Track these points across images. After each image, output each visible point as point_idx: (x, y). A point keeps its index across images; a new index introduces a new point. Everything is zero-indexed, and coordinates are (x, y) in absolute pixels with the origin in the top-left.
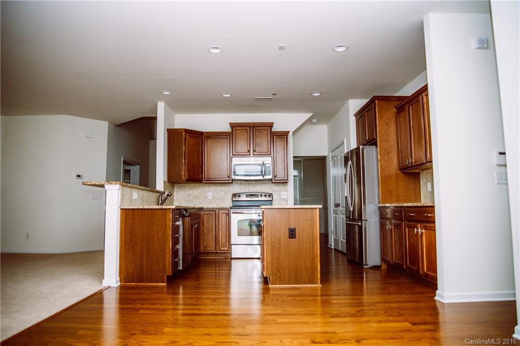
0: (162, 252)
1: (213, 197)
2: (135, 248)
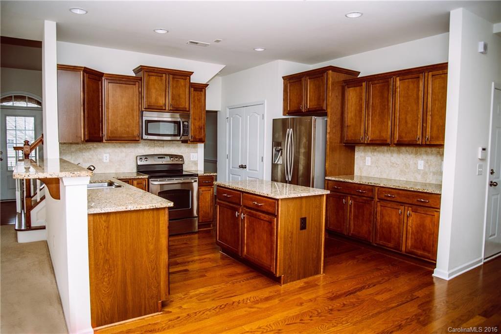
0: (154, 271)
1: (110, 161)
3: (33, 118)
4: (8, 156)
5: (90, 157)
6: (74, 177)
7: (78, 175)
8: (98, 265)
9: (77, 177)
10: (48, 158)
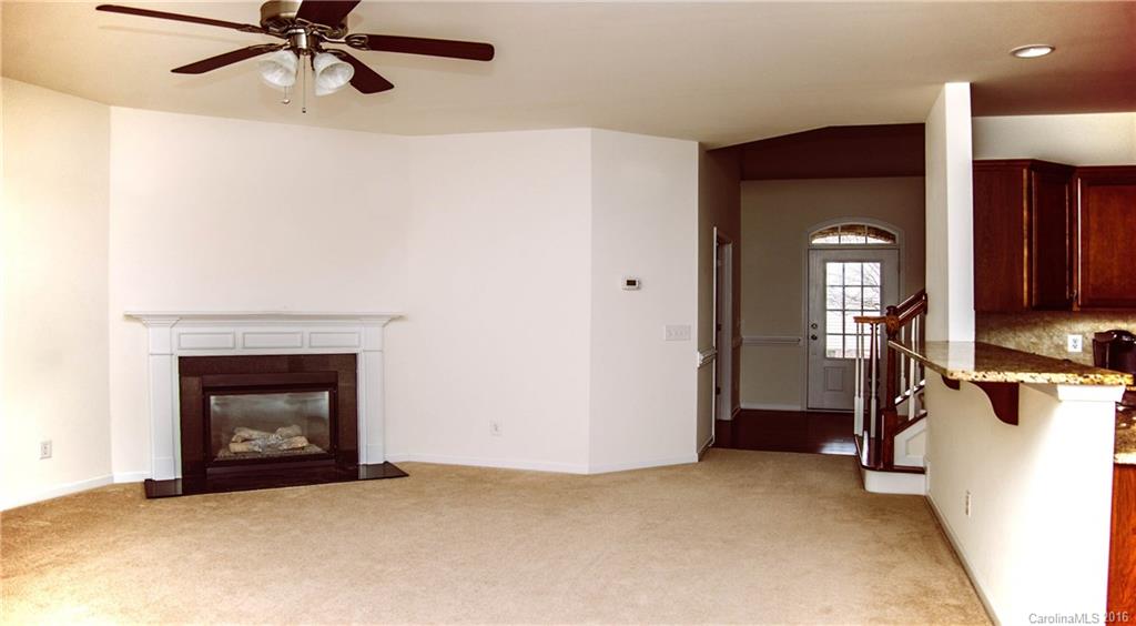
1: (1083, 349)
3: (878, 265)
4: (828, 331)
5: (1034, 340)
6: (1087, 384)
7: (1096, 381)
8: (1124, 576)
9: (1094, 384)
10: (950, 340)
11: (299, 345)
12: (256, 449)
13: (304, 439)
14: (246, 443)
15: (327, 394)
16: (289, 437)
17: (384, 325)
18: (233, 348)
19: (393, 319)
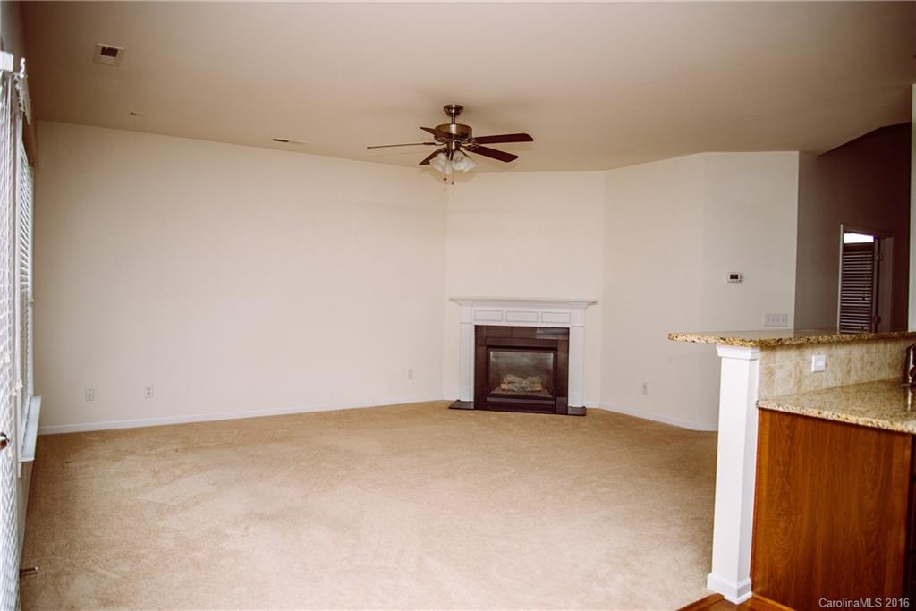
2: (794, 518)
11: (535, 320)
12: (514, 388)
13: (540, 385)
14: (510, 384)
15: (552, 355)
16: (533, 383)
17: (585, 309)
18: (501, 321)
19: (590, 304)
